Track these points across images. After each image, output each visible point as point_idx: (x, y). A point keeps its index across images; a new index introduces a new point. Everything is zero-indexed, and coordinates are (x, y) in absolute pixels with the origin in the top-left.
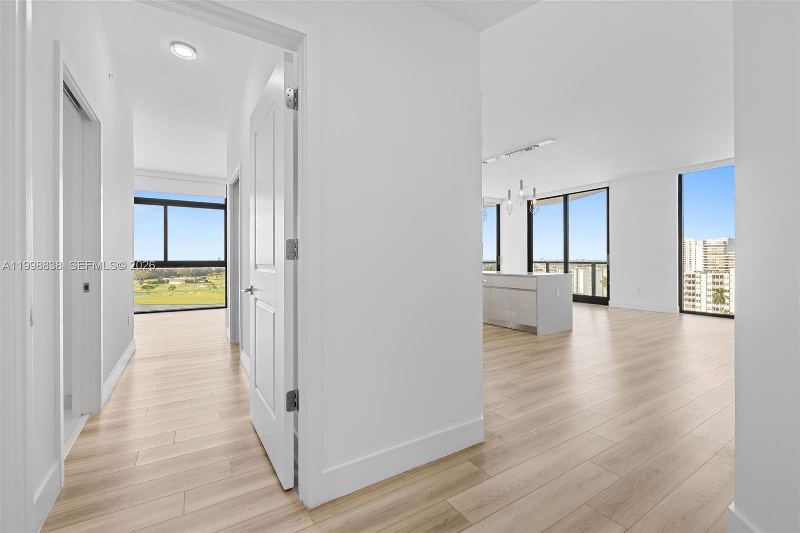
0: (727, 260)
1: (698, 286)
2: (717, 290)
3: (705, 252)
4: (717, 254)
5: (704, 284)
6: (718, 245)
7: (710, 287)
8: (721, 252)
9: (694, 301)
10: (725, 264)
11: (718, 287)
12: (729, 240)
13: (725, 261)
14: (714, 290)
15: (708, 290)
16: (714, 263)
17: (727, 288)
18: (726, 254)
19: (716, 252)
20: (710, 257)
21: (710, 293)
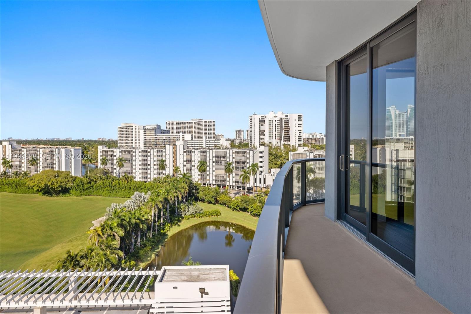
0: (156, 139)
1: (149, 158)
2: (159, 161)
3: (145, 134)
4: (151, 136)
5: (152, 156)
6: (151, 129)
7: (155, 159)
8: (153, 134)
9: (146, 169)
10: (155, 142)
11: (160, 158)
12: (157, 126)
13: (155, 140)
14: (158, 160)
15: (154, 161)
16: (149, 141)
17: (164, 159)
18: (155, 136)
19: (150, 134)
20: (148, 138)
21: (155, 163)
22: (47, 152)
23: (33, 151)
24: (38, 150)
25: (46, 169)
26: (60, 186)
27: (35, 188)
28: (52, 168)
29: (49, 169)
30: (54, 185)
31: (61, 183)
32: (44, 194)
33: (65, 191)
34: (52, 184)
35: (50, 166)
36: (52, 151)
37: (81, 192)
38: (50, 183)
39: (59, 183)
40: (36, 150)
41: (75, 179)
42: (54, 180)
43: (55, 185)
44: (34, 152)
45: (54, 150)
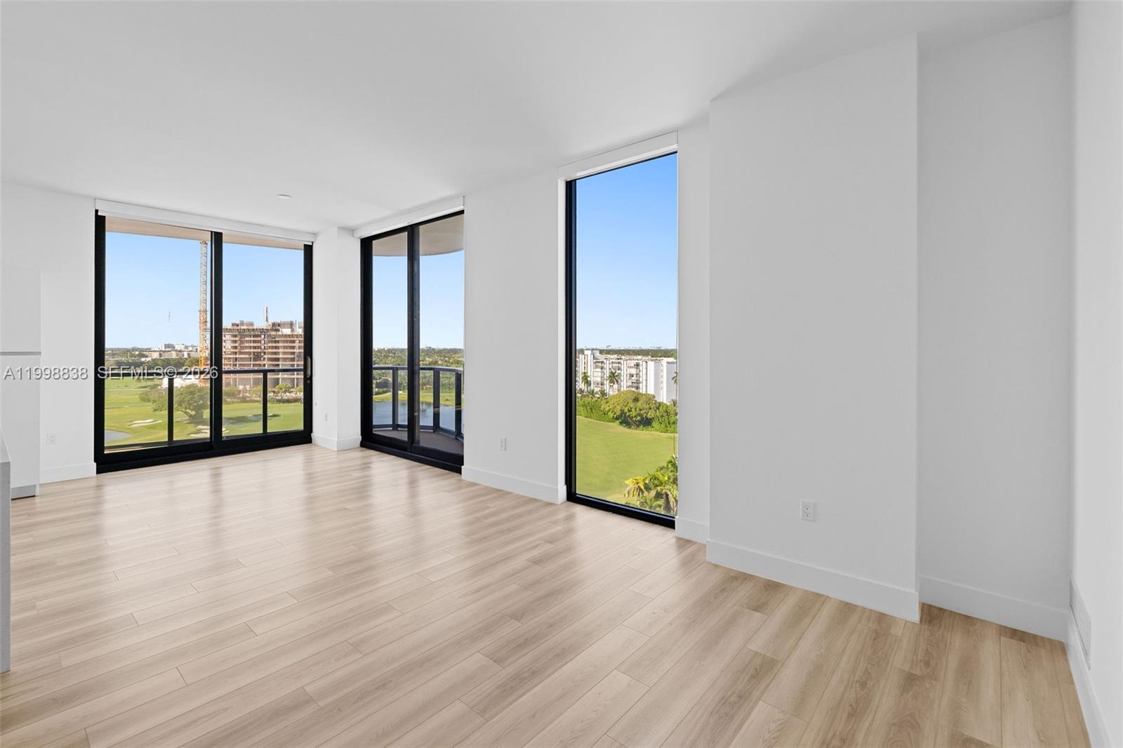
22: (632, 365)
23: (616, 363)
24: (622, 361)
25: (631, 389)
26: (639, 415)
27: (611, 415)
28: (637, 388)
29: (634, 389)
30: (631, 413)
31: (641, 410)
32: (621, 423)
33: (646, 422)
34: (629, 411)
35: (635, 385)
36: (638, 365)
37: (666, 426)
38: (626, 410)
39: (638, 409)
40: (619, 363)
41: (659, 406)
42: (631, 405)
43: (633, 413)
44: (617, 365)
45: (641, 363)
